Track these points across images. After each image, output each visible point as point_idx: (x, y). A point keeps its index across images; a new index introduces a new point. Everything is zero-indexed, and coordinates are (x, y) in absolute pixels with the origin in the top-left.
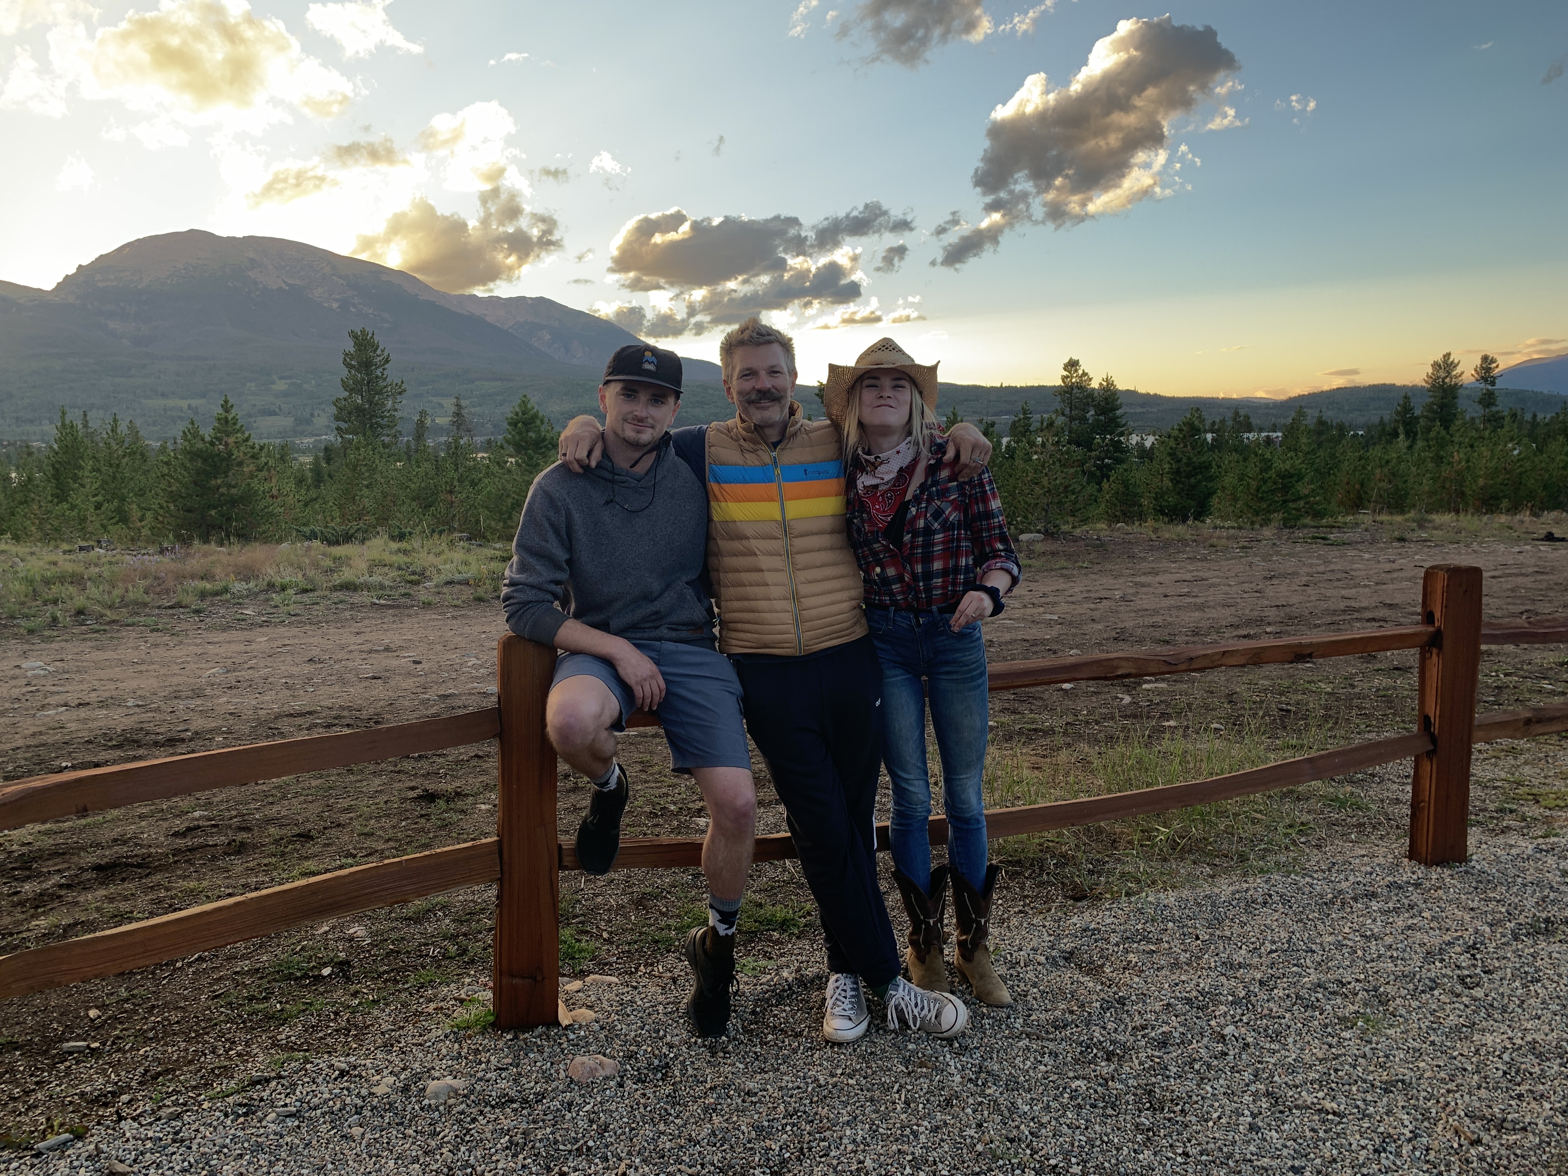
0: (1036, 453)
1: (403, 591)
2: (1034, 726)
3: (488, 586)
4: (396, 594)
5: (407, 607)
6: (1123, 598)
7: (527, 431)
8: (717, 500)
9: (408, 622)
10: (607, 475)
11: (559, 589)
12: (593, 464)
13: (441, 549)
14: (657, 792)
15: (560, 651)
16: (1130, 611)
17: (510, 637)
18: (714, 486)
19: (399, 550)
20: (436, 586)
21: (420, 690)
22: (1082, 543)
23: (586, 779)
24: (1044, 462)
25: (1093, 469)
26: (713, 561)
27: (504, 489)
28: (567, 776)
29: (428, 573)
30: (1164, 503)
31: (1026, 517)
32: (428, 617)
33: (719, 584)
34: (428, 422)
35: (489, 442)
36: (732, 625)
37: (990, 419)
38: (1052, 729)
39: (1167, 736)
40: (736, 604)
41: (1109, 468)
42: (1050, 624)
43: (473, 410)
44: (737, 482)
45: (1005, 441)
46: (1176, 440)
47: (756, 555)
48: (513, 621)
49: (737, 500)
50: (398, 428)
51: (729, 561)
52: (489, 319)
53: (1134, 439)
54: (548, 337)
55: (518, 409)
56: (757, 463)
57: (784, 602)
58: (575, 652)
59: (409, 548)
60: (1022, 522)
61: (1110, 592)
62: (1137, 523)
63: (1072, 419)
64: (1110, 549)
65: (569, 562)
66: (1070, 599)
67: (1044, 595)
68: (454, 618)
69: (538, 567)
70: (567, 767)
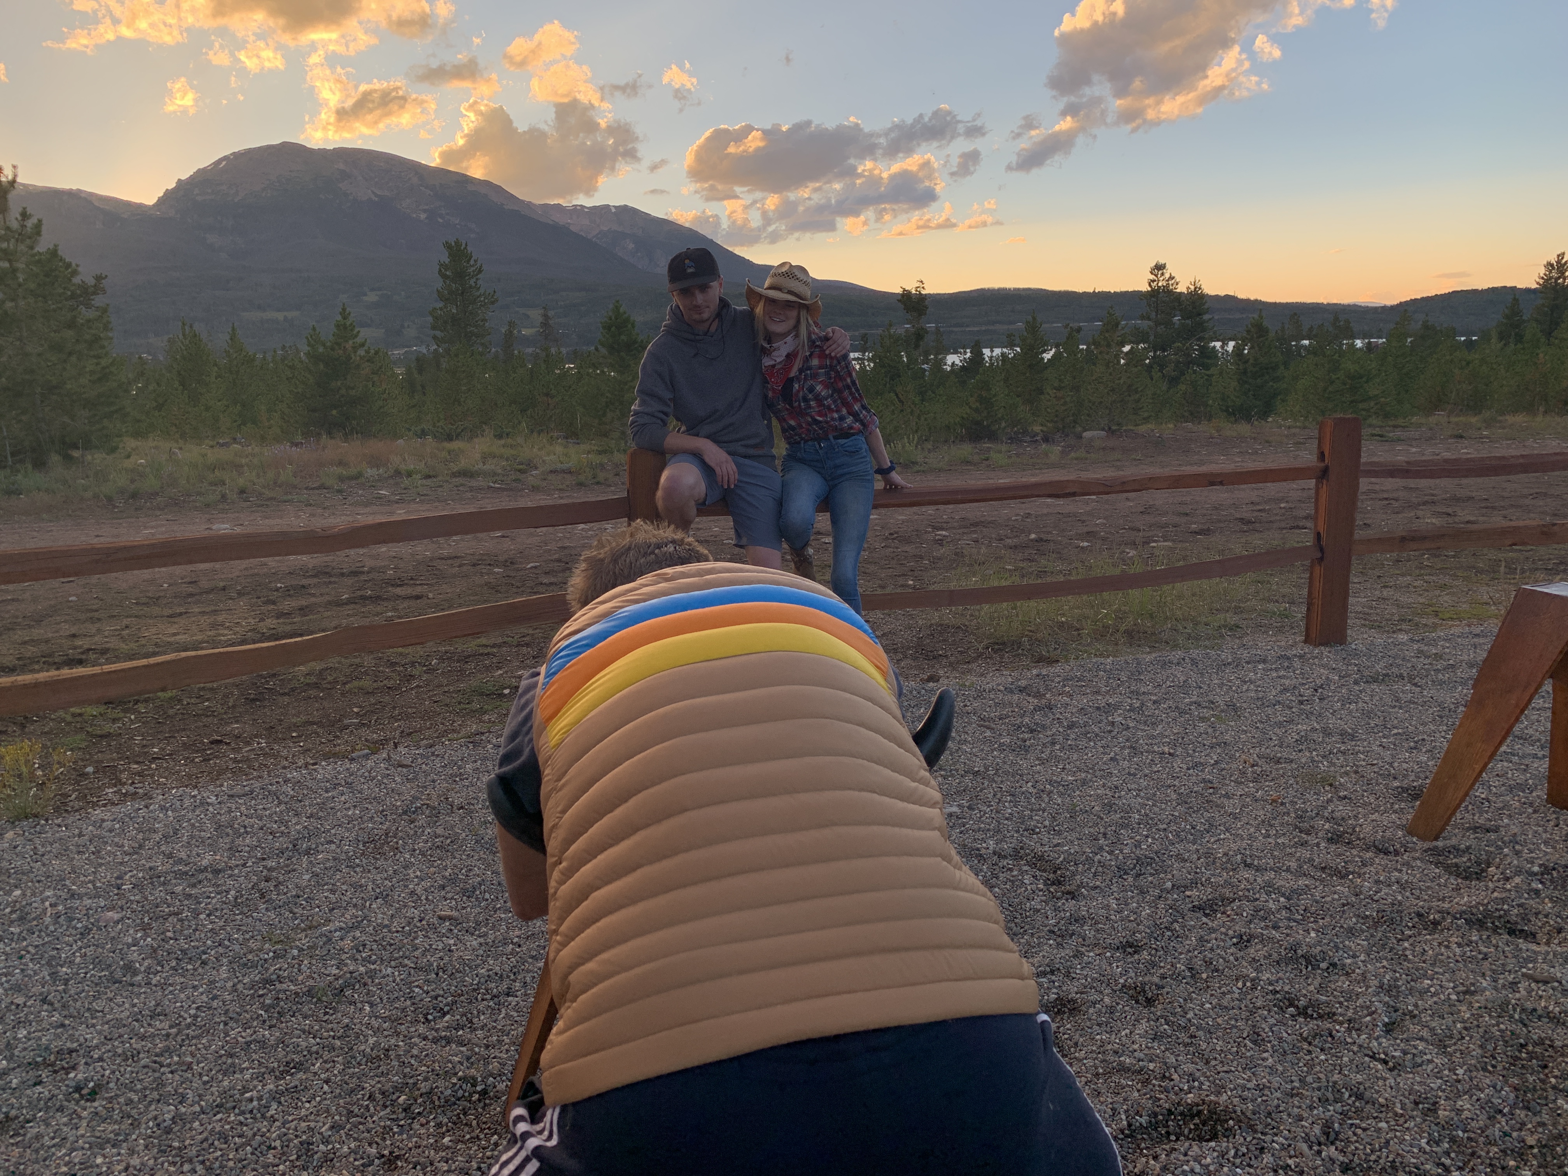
1: (514, 477)
5: (519, 490)
7: (620, 334)
13: (542, 444)
19: (505, 445)
20: (542, 474)
22: (1142, 440)
25: (1175, 373)
27: (599, 388)
29: (533, 464)
30: (1230, 403)
31: (1090, 415)
34: (516, 332)
43: (561, 319)
50: (488, 338)
52: (572, 228)
54: (631, 246)
55: (611, 314)
59: (513, 443)
60: (1088, 421)
62: (1203, 423)
63: (1158, 323)
64: (1168, 445)
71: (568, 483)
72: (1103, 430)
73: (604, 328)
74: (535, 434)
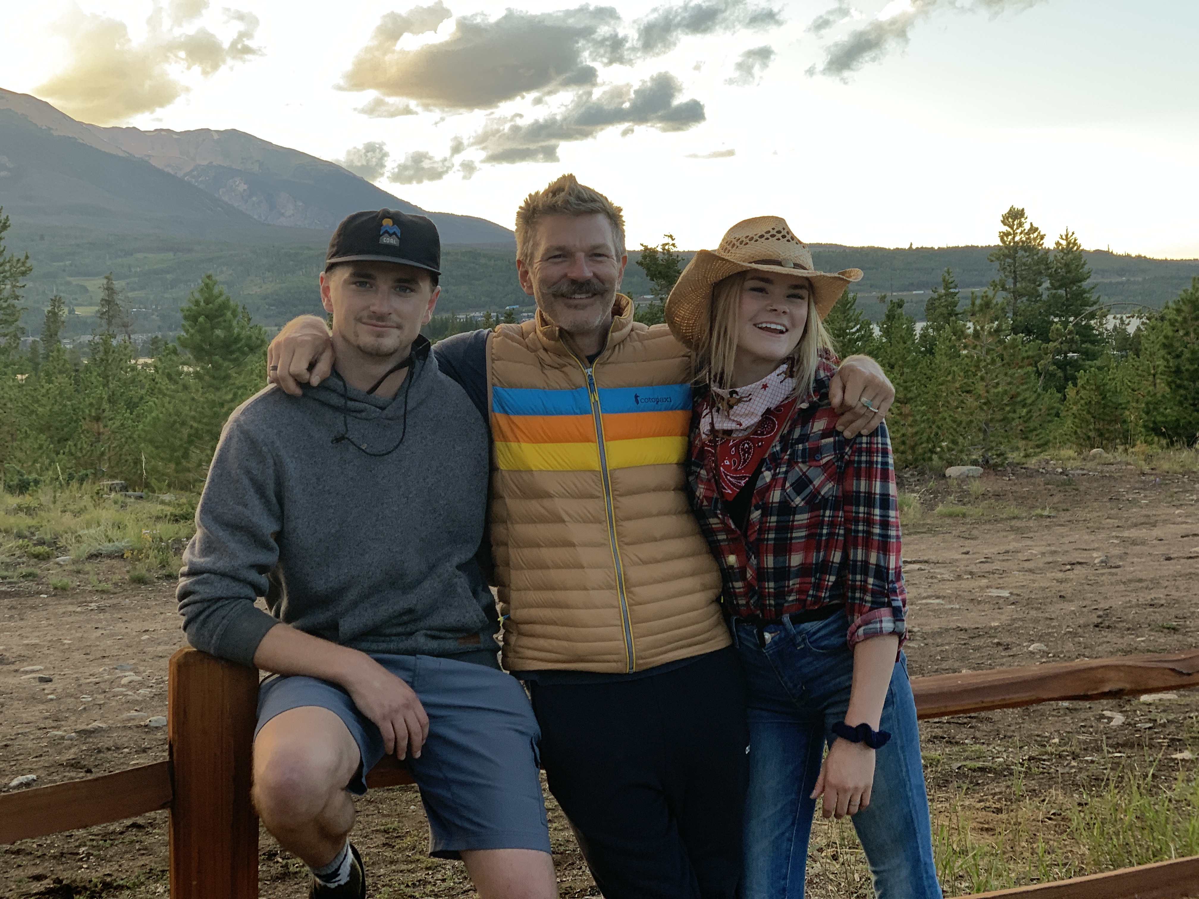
0: (965, 347)
1: (24, 570)
2: (980, 764)
3: (152, 559)
4: (13, 574)
5: (31, 595)
6: (1105, 563)
7: (213, 328)
8: (505, 439)
9: (32, 617)
10: (335, 400)
11: (263, 580)
12: (315, 380)
13: (82, 504)
14: (410, 878)
15: (263, 674)
16: (1118, 583)
17: (187, 654)
18: (499, 418)
19: (20, 508)
20: (74, 562)
21: (50, 723)
22: (1040, 480)
23: (299, 861)
24: (979, 360)
25: (1052, 368)
26: (499, 531)
27: (178, 413)
28: (271, 856)
29: (62, 542)
30: (1159, 418)
31: (954, 442)
32: (61, 611)
33: (508, 565)
34: (64, 313)
35: (155, 341)
36: (525, 628)
37: (896, 295)
38: (1008, 768)
39: (1181, 775)
40: (533, 596)
41: (1076, 366)
42: (998, 603)
43: (130, 295)
44: (534, 412)
45: (919, 327)
46: (1172, 325)
47: (563, 521)
48: (193, 628)
49: (534, 439)
50: (20, 324)
51: (523, 530)
52: (154, 162)
53: (1111, 322)
54: (243, 187)
55: (197, 295)
56: (565, 385)
57: (607, 593)
58: (286, 675)
59: (34, 504)
60: (950, 450)
61: (1085, 554)
62: (1121, 448)
63: (1017, 295)
64: (1082, 488)
65: (279, 536)
66: (1027, 565)
67: (987, 560)
68: (101, 610)
69: (232, 545)
70: (272, 840)
71: (116, 578)
72: (975, 463)
73: (186, 318)
74: (75, 484)
